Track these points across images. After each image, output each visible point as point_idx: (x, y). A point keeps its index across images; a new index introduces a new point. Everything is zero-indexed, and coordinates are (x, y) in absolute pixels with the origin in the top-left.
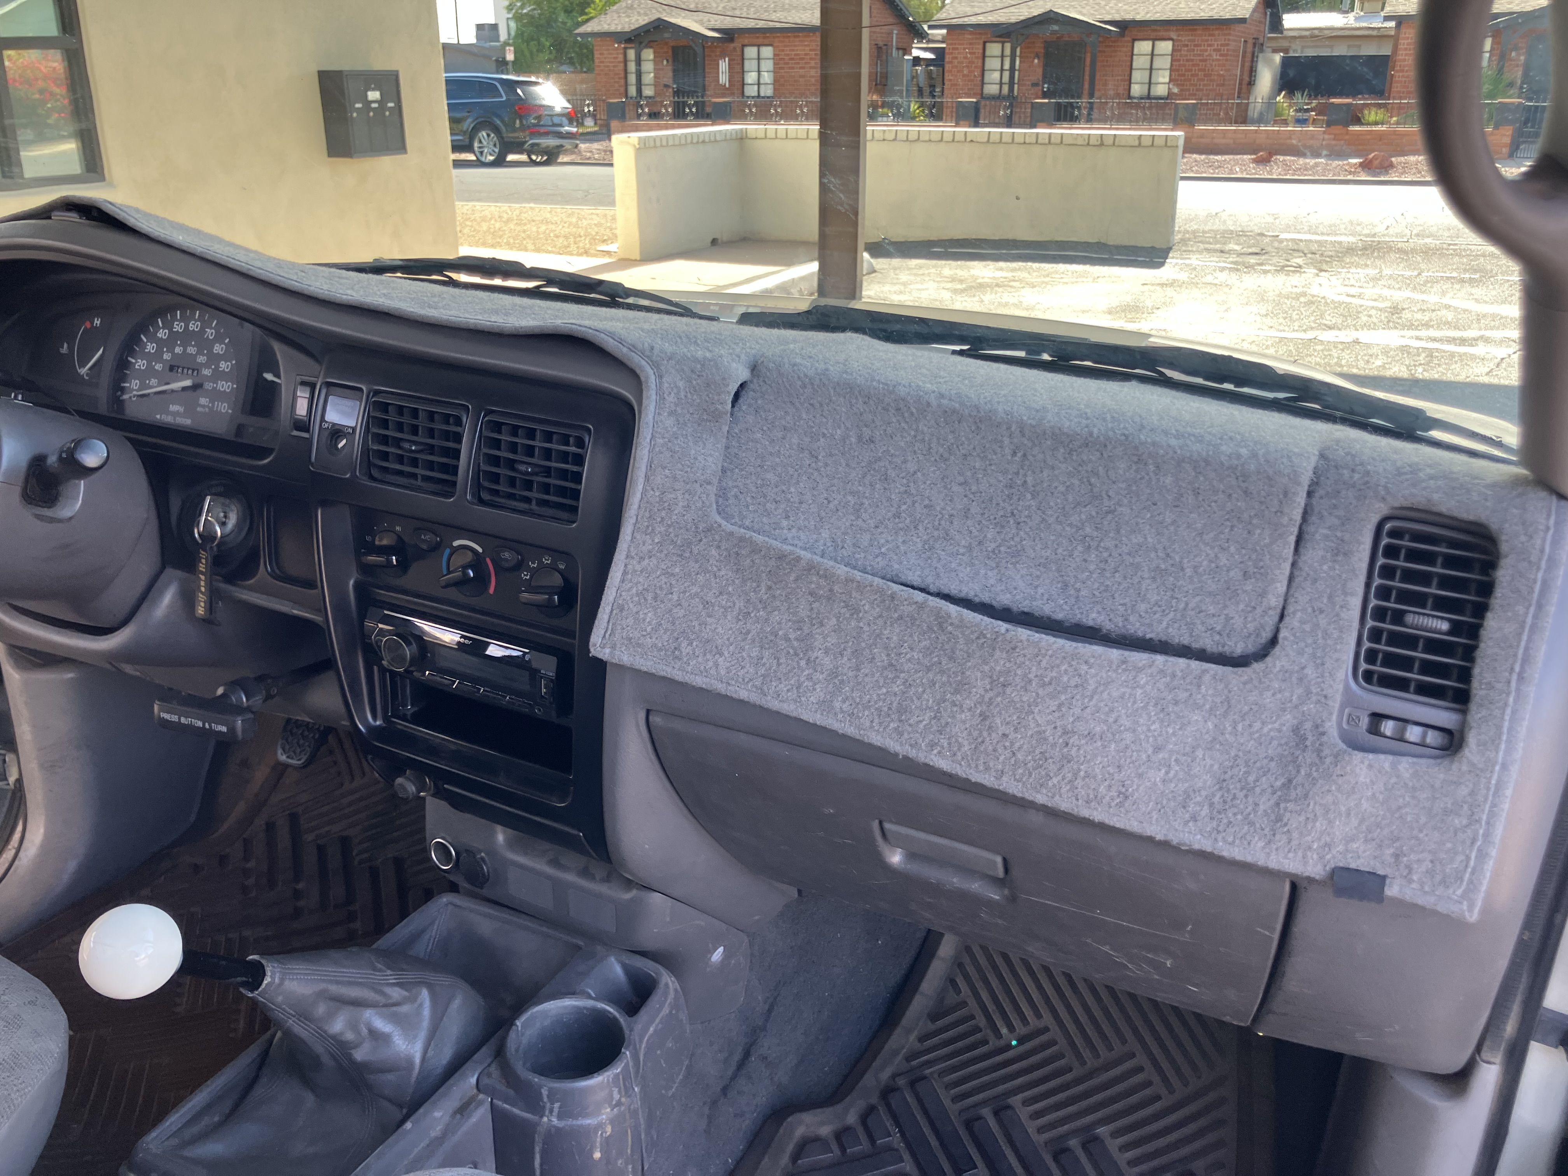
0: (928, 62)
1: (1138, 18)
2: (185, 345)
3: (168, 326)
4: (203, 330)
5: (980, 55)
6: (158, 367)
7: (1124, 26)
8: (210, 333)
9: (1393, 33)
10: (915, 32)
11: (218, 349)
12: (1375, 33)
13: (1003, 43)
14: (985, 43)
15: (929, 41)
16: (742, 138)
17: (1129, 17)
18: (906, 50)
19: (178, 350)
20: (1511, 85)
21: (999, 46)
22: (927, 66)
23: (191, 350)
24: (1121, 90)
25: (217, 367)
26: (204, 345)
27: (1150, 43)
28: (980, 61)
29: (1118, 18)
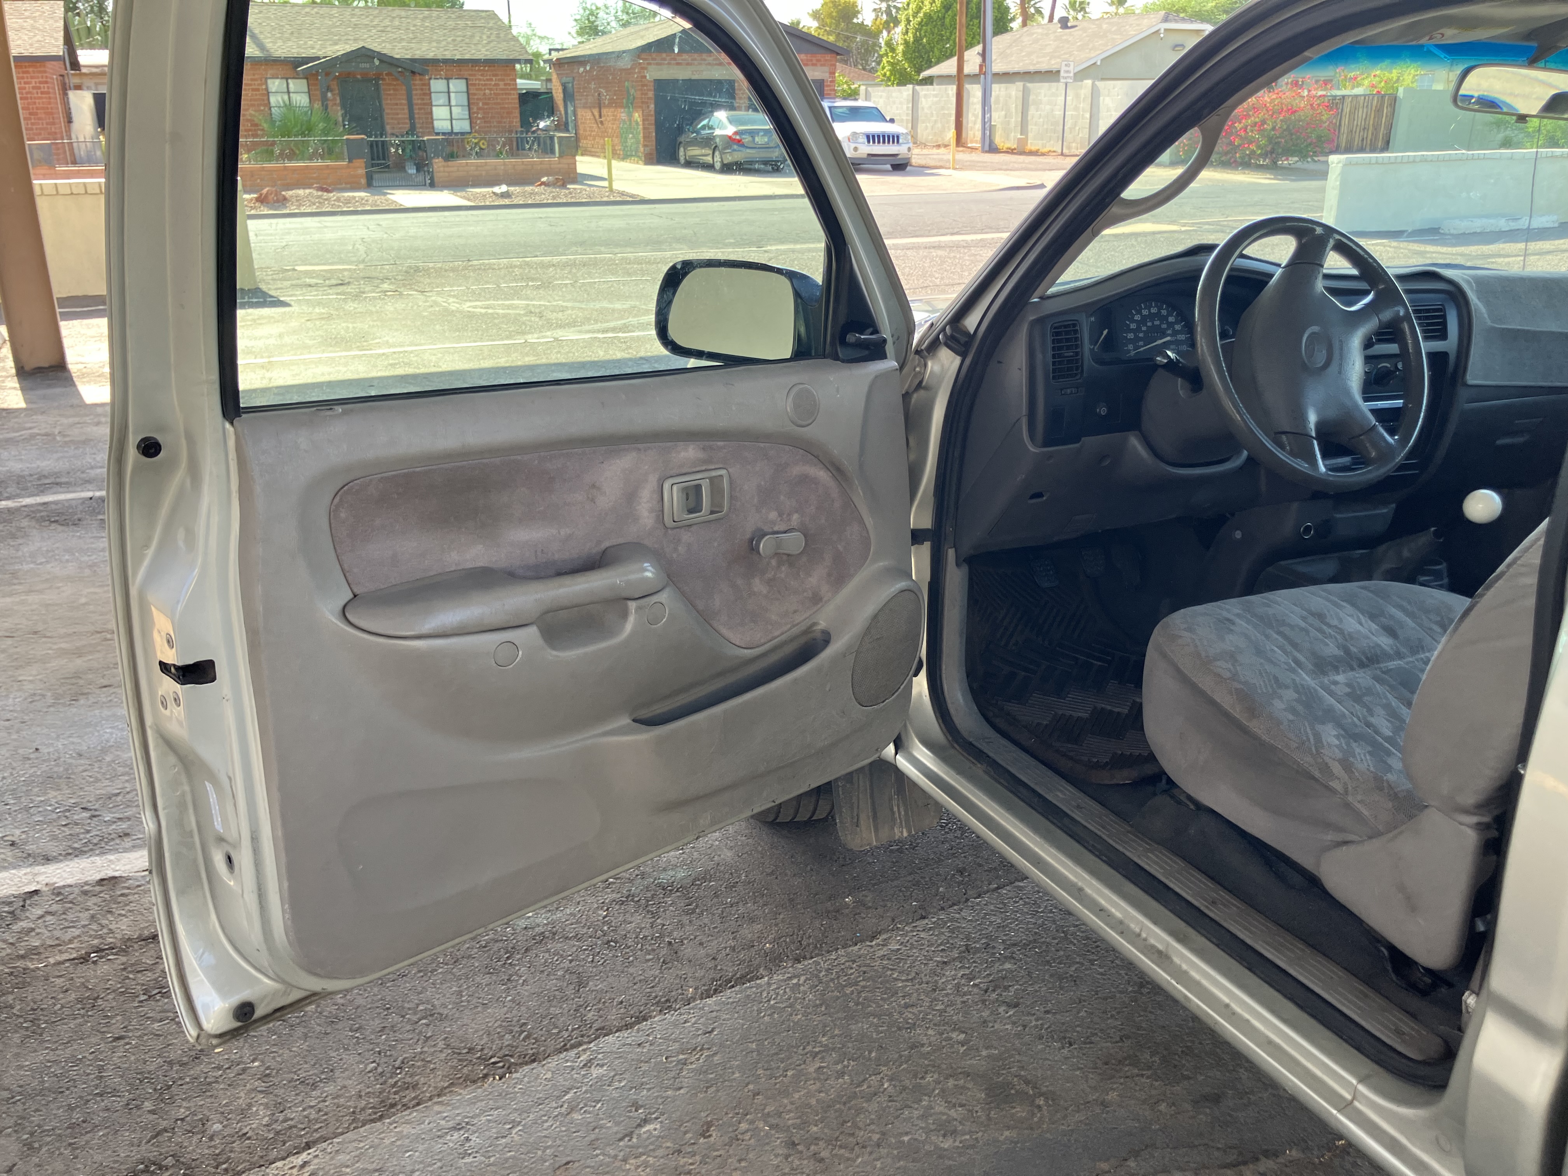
2: (1152, 321)
3: (1139, 312)
4: (1159, 312)
6: (1141, 335)
8: (1164, 312)
11: (1171, 319)
19: (1149, 324)
23: (1157, 323)
25: (1174, 329)
26: (1164, 319)
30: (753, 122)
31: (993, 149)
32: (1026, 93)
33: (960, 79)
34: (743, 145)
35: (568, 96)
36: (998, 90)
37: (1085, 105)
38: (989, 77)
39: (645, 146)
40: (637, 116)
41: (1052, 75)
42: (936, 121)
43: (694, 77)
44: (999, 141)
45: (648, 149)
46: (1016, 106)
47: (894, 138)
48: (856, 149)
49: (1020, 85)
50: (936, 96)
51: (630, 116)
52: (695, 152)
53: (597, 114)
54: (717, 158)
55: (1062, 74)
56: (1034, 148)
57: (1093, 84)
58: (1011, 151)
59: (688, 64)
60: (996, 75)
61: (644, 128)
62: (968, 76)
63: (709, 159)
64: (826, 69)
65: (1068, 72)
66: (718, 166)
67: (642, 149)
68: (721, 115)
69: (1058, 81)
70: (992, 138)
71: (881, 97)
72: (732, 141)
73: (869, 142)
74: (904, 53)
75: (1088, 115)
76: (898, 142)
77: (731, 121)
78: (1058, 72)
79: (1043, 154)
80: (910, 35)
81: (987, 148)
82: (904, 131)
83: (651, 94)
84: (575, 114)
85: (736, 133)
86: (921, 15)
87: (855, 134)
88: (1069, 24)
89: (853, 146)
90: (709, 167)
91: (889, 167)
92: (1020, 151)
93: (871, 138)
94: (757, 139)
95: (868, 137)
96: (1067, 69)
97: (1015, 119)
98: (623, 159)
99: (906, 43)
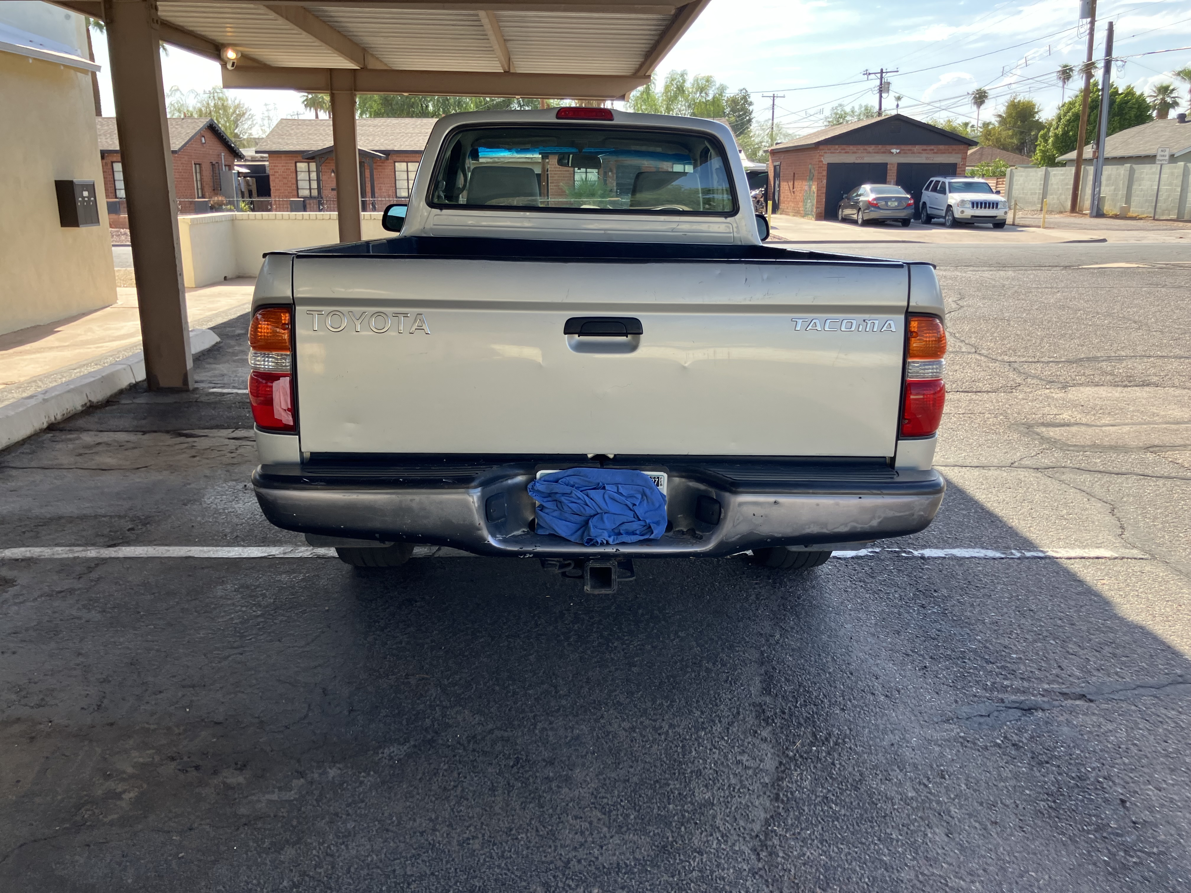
0: (245, 175)
1: (396, 149)
5: (294, 171)
7: (388, 153)
9: (540, 161)
10: (235, 154)
12: (529, 160)
13: (308, 163)
14: (296, 163)
15: (246, 160)
16: (233, 220)
17: (389, 148)
18: (230, 167)
20: (611, 191)
21: (306, 164)
22: (245, 177)
24: (391, 193)
27: (405, 164)
28: (294, 174)
29: (383, 148)
30: (889, 192)
31: (1099, 214)
32: (1132, 172)
33: (1079, 162)
34: (879, 208)
35: (777, 175)
36: (1108, 171)
37: (1178, 182)
38: (1101, 160)
39: (817, 208)
40: (814, 188)
41: (1150, 159)
42: (1061, 194)
43: (857, 162)
44: (1107, 208)
45: (819, 210)
46: (1124, 182)
47: (994, 205)
48: (962, 212)
49: (1128, 166)
50: (1063, 175)
51: (810, 187)
52: (847, 212)
53: (791, 187)
54: (860, 216)
55: (1158, 158)
56: (1134, 215)
57: (1185, 166)
58: (1116, 217)
59: (854, 153)
60: (1107, 159)
61: (817, 196)
62: (1086, 160)
63: (855, 217)
64: (960, 156)
65: (1163, 156)
66: (860, 221)
67: (815, 210)
68: (866, 188)
69: (1154, 163)
70: (1100, 207)
71: (1021, 176)
72: (870, 205)
73: (973, 207)
74: (1054, 143)
75: (1179, 189)
76: (997, 207)
77: (872, 191)
78: (1155, 156)
79: (1141, 219)
80: (1060, 129)
81: (1094, 214)
82: (1003, 199)
83: (825, 173)
84: (779, 187)
85: (875, 199)
86: (1070, 114)
87: (963, 202)
88: (1186, 120)
89: (961, 209)
90: (854, 222)
91: (991, 225)
92: (1122, 216)
93: (975, 204)
94: (889, 203)
95: (973, 203)
96: (1163, 153)
97: (1122, 192)
98: (803, 217)
99: (1056, 135)
